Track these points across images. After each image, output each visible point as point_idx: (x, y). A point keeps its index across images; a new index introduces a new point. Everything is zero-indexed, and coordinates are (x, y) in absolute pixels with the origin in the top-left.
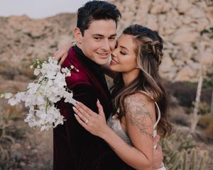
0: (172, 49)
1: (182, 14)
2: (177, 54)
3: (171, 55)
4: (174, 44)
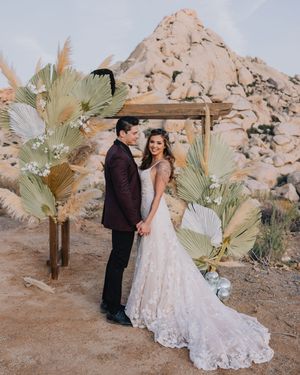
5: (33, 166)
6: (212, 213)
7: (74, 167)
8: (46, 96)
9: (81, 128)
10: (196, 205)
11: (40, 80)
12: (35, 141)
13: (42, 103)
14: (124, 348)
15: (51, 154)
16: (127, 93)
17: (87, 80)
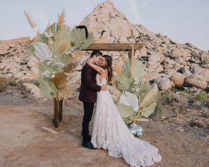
5: (47, 73)
6: (134, 96)
7: (67, 74)
8: (53, 38)
9: (70, 55)
10: (126, 92)
11: (50, 31)
12: (48, 61)
13: (51, 42)
14: (97, 160)
15: (55, 68)
16: (93, 38)
17: (73, 31)
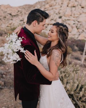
0: (78, 24)
1: (83, 8)
2: (79, 27)
3: (77, 27)
4: (78, 22)
